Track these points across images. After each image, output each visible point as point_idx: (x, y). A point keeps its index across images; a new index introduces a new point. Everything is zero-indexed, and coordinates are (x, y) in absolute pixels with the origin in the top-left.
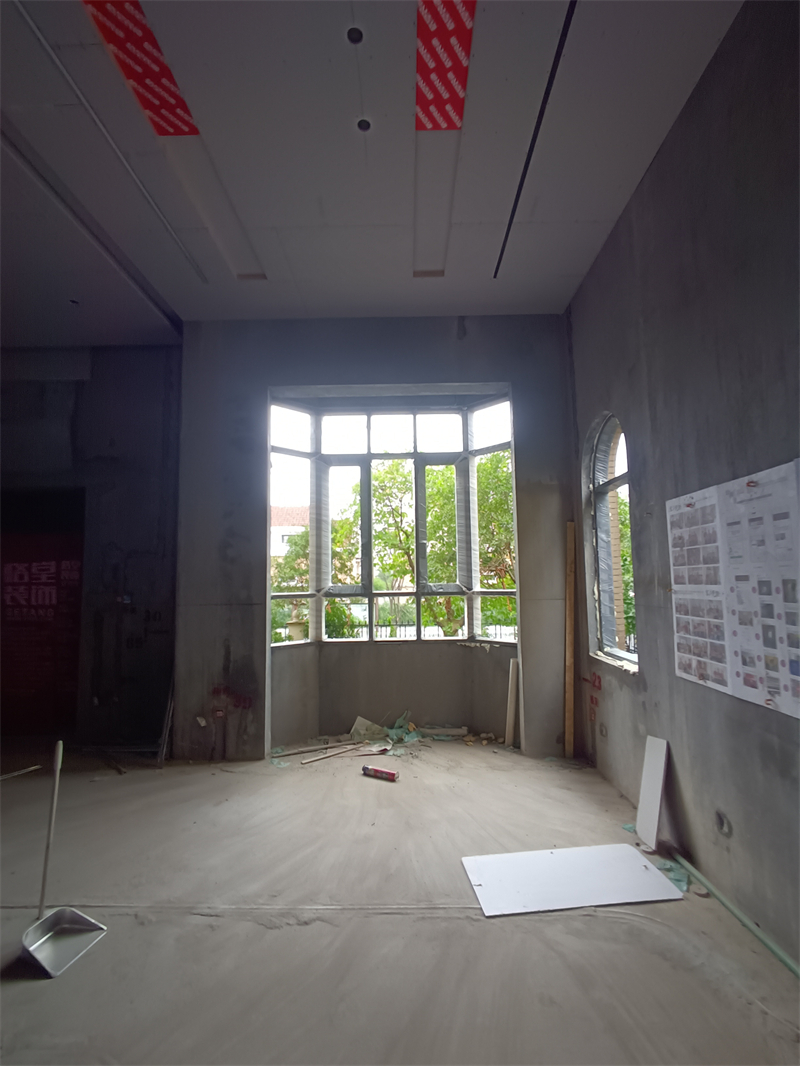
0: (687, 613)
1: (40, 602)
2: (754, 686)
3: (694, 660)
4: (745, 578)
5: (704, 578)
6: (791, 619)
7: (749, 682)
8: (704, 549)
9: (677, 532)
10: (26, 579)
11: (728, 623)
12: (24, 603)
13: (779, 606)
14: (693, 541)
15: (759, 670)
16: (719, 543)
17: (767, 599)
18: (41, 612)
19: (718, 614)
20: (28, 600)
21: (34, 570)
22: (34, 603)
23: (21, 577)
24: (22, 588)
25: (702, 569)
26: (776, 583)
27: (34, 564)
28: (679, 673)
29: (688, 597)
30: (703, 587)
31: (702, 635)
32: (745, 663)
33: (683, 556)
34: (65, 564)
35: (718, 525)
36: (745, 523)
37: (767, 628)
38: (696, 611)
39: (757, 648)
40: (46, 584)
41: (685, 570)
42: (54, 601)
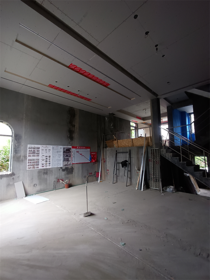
0: (31, 160)
2: (44, 167)
3: (32, 167)
4: (44, 156)
5: (36, 156)
6: (50, 159)
7: (43, 166)
8: (36, 152)
9: (30, 149)
11: (40, 161)
13: (48, 158)
14: (34, 151)
15: (45, 165)
16: (40, 152)
17: (47, 158)
19: (39, 160)
25: (36, 155)
26: (48, 156)
28: (27, 169)
29: (32, 158)
30: (36, 157)
31: (34, 163)
32: (42, 165)
33: (31, 153)
35: (40, 150)
36: (44, 150)
37: (46, 161)
38: (33, 160)
39: (45, 163)
41: (32, 155)
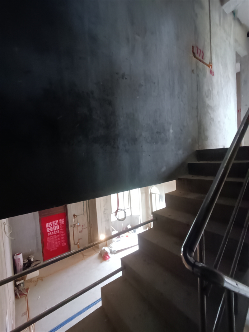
1: (56, 229)
10: (52, 226)
12: (52, 231)
18: (56, 231)
20: (53, 230)
21: (53, 223)
22: (54, 230)
23: (50, 225)
24: (51, 228)
27: (53, 222)
34: (60, 220)
40: (56, 225)
42: (59, 228)
